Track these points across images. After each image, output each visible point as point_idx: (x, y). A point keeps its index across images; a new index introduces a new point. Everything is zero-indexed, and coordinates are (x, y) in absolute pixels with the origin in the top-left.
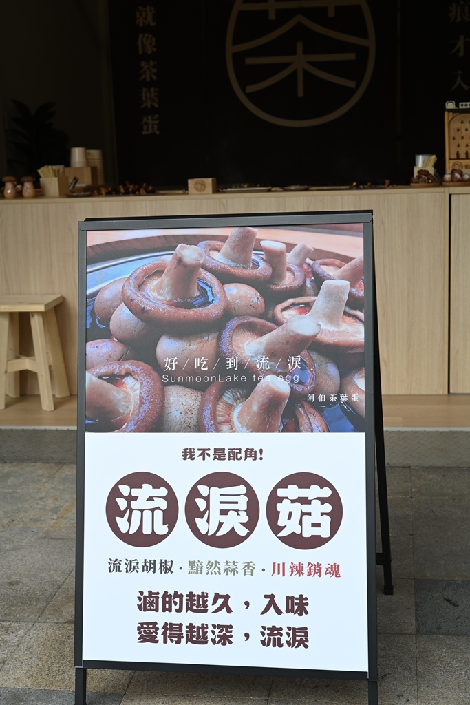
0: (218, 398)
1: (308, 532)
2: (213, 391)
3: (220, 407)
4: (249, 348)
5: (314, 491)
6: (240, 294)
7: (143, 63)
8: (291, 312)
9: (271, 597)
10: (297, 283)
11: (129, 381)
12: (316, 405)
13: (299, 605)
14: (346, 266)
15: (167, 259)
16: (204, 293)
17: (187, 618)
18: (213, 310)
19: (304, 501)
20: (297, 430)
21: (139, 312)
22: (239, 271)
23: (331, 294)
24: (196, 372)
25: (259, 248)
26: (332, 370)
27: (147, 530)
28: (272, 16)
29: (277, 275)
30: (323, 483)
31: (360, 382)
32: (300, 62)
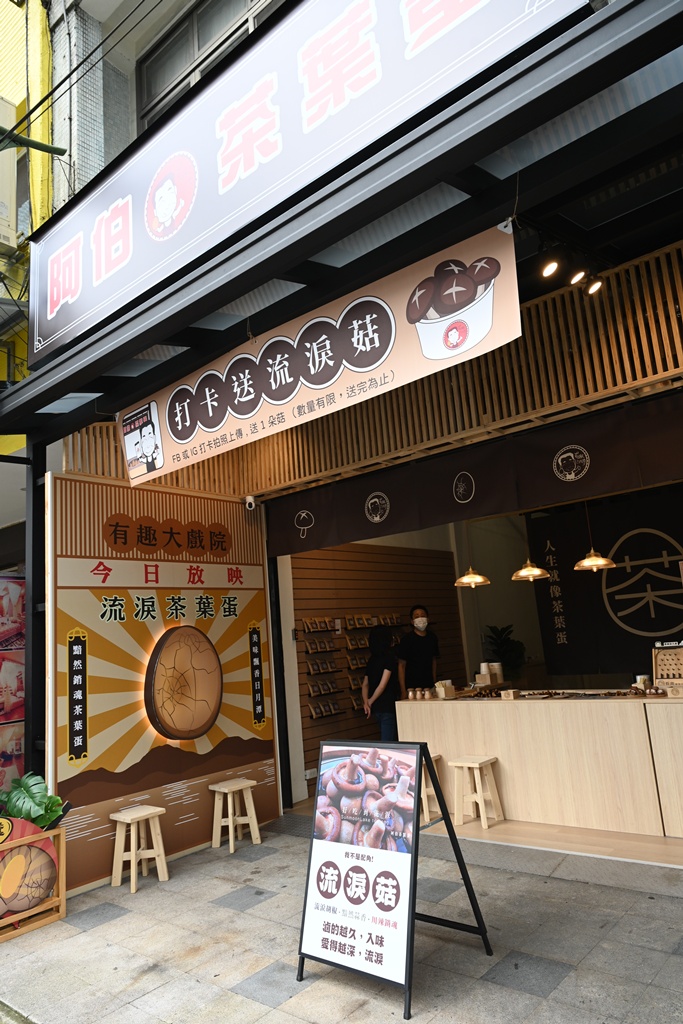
0: (360, 829)
1: (387, 903)
2: (358, 825)
3: (360, 833)
4: (372, 806)
5: (391, 882)
6: (372, 780)
7: (554, 602)
8: (388, 790)
9: (370, 934)
10: (391, 776)
11: (330, 816)
12: (394, 837)
13: (380, 941)
14: (409, 770)
15: (347, 760)
16: (359, 777)
17: (339, 939)
18: (361, 786)
19: (386, 886)
20: (386, 849)
21: (337, 784)
22: (371, 769)
23: (404, 783)
24: (353, 815)
25: (379, 759)
26: (401, 820)
27: (329, 891)
28: (629, 570)
29: (384, 772)
30: (394, 878)
31: (410, 827)
32: (650, 596)
